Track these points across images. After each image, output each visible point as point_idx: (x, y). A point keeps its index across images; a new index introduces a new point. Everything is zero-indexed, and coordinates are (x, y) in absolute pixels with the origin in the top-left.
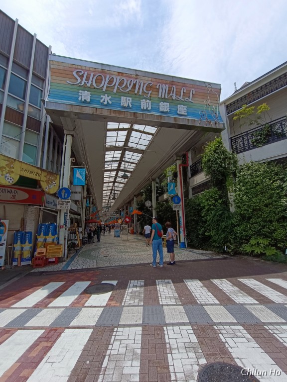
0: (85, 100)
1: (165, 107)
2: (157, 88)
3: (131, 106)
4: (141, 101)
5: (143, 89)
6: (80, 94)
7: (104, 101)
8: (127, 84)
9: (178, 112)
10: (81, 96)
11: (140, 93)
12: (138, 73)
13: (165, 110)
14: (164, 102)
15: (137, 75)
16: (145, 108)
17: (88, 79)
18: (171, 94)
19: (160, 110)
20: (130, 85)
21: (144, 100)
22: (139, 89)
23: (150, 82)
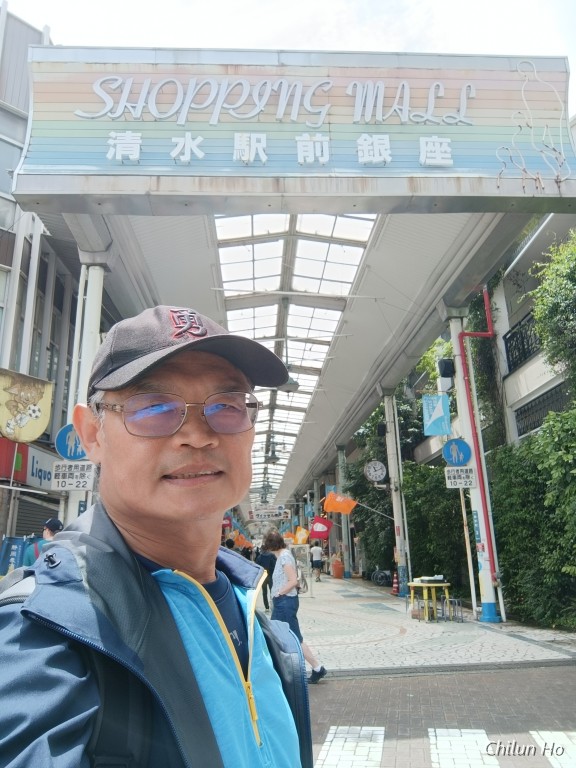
0: (126, 158)
1: (374, 148)
2: (348, 96)
3: (264, 158)
4: (297, 138)
5: (301, 104)
6: (111, 142)
7: (182, 153)
8: (250, 95)
9: (422, 159)
10: (115, 146)
11: (294, 116)
12: (284, 59)
13: (377, 159)
14: (370, 134)
15: (283, 65)
16: (310, 160)
17: (133, 97)
18: (396, 106)
19: (361, 160)
20: (261, 95)
21: (306, 136)
22: (290, 104)
23: (326, 80)
